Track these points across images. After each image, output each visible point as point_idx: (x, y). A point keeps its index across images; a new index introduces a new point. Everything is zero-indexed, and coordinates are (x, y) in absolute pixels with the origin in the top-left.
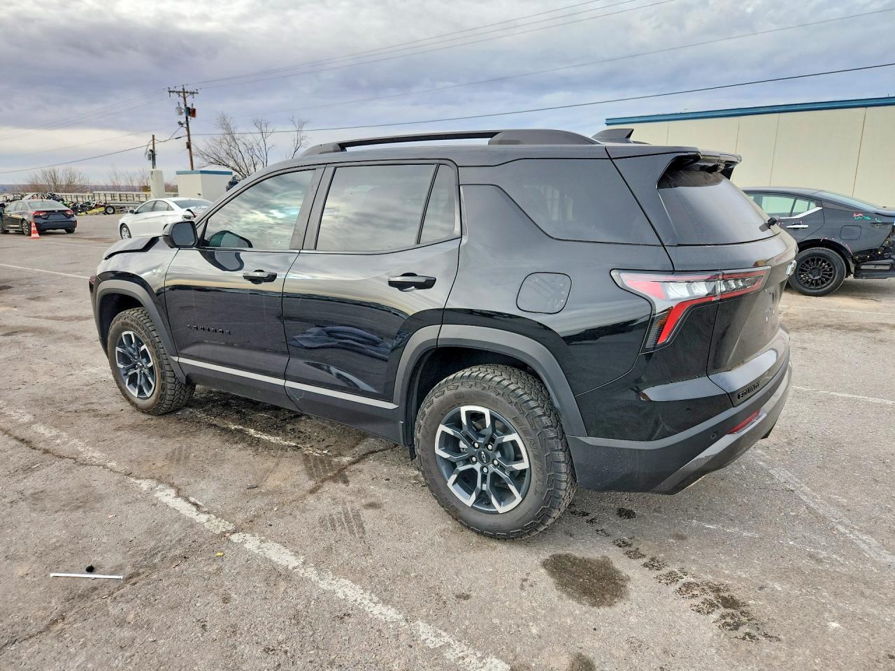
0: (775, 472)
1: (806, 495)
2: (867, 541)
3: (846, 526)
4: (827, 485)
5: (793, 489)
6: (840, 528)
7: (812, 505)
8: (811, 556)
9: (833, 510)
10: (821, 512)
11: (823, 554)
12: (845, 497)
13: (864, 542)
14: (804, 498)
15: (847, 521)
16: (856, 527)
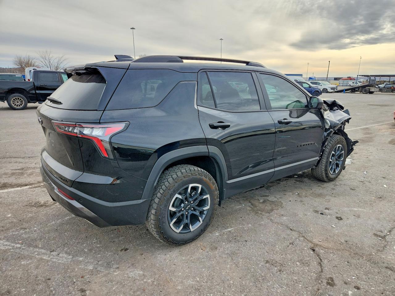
0: (69, 258)
1: (44, 253)
2: (5, 246)
3: (17, 248)
4: (37, 268)
5: (52, 253)
6: (19, 246)
7: (37, 250)
8: (25, 229)
9: (26, 253)
10: (31, 248)
11: (22, 231)
12: (24, 265)
13: (6, 245)
14: (43, 251)
15: (18, 251)
16: (12, 250)
